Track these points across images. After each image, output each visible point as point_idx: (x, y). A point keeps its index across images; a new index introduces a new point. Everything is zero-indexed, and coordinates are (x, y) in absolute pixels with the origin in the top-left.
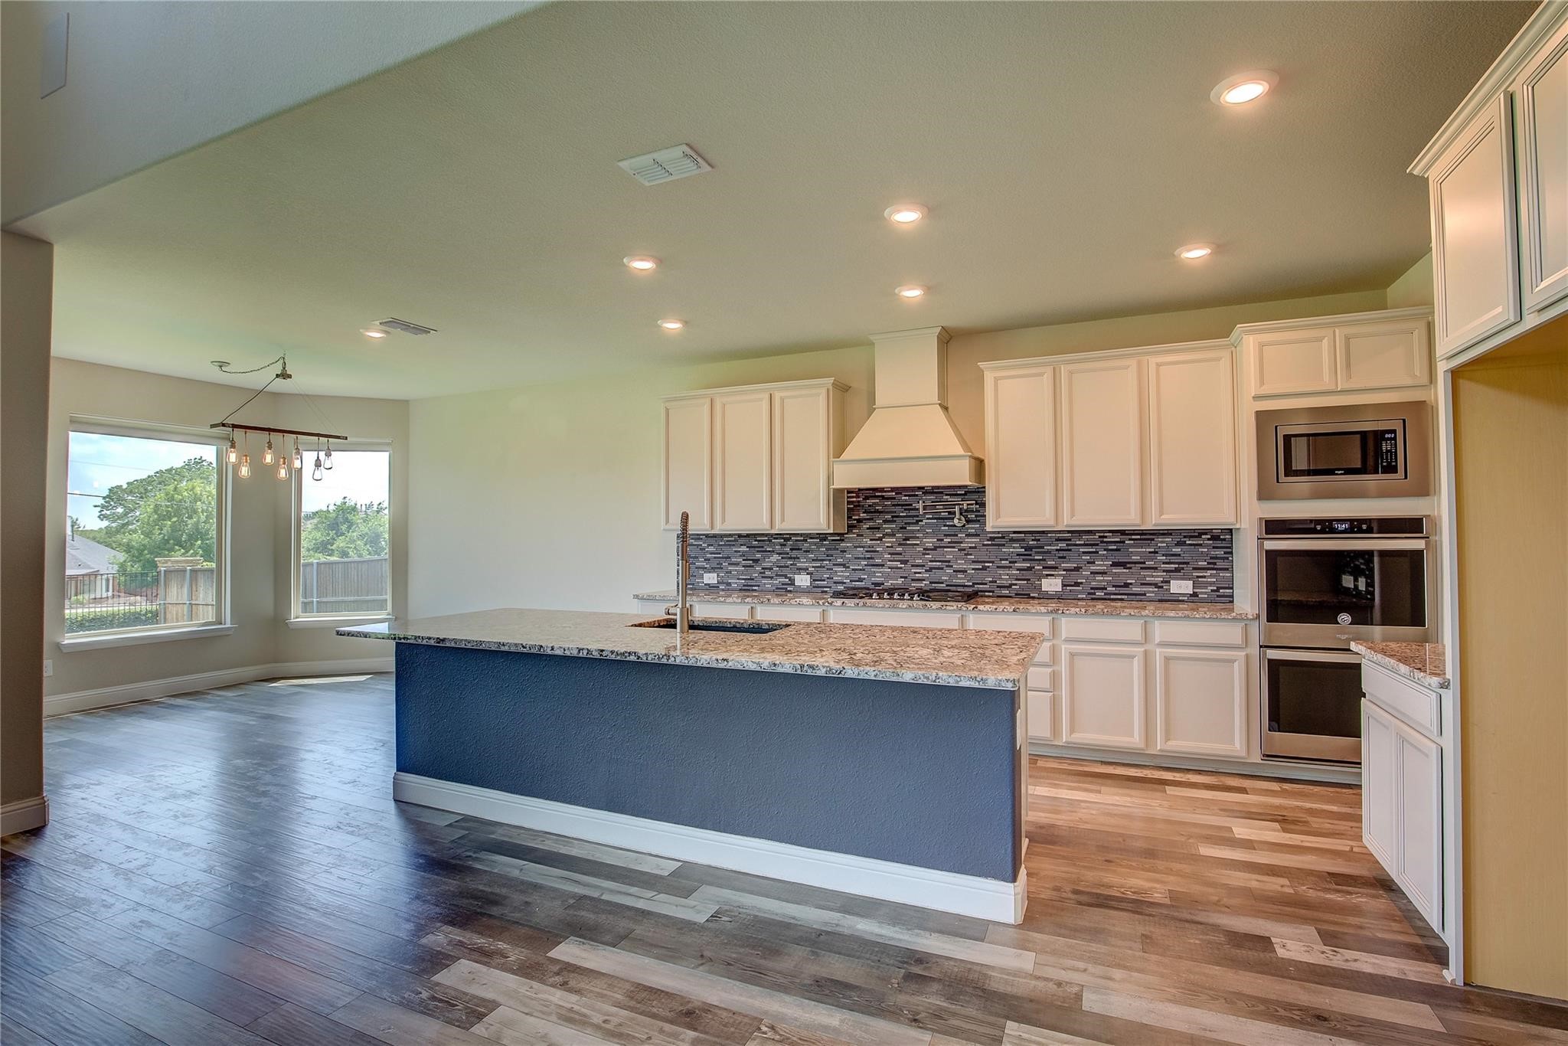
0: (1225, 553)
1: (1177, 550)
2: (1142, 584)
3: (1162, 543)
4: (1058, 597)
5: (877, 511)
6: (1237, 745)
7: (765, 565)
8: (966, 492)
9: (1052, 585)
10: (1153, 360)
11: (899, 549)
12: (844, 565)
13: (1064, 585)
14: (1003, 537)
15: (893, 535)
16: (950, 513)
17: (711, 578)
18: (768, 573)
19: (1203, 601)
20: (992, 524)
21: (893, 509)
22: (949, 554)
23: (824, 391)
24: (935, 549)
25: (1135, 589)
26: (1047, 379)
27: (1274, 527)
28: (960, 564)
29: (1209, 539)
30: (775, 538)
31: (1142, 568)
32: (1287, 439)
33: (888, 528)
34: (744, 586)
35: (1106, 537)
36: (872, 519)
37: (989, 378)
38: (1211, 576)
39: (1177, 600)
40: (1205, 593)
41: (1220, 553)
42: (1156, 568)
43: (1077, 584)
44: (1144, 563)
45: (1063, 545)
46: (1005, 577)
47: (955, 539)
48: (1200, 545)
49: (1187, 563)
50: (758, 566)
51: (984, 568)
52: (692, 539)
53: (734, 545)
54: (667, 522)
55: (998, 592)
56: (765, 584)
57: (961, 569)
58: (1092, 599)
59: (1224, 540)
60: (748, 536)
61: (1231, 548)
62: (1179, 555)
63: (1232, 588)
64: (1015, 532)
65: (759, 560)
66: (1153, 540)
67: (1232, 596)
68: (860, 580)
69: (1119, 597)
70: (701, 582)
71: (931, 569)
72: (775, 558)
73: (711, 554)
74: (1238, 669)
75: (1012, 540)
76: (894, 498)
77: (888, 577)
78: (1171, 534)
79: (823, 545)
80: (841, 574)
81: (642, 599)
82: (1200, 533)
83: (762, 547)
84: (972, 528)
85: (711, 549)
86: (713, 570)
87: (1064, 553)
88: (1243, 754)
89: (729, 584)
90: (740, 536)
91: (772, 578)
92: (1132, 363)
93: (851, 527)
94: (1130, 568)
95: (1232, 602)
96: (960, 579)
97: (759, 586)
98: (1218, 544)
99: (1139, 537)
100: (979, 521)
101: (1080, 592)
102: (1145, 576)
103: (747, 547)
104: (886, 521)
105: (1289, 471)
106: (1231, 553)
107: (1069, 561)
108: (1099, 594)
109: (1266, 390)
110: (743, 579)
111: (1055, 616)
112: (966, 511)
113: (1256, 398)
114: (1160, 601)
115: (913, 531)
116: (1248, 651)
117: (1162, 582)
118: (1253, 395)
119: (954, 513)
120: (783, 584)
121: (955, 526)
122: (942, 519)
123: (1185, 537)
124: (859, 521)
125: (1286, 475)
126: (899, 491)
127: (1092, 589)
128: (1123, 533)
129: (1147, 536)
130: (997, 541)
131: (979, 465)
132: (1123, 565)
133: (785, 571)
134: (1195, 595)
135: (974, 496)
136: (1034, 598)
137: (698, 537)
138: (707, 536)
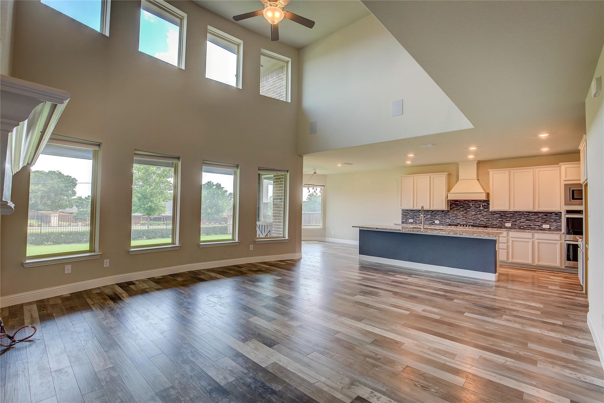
0: (559, 218)
2: (534, 225)
3: (540, 215)
4: (510, 228)
5: (458, 205)
6: (558, 264)
7: (426, 218)
8: (484, 201)
9: (508, 225)
10: (537, 170)
11: (465, 215)
12: (449, 218)
13: (512, 225)
14: (494, 212)
15: (463, 211)
16: (479, 206)
17: (411, 221)
18: (427, 220)
19: (552, 230)
20: (491, 209)
21: (463, 205)
22: (479, 216)
23: (445, 176)
24: (475, 215)
25: (532, 227)
26: (507, 174)
27: (568, 212)
28: (482, 219)
29: (554, 214)
30: (431, 211)
31: (534, 221)
32: (573, 191)
33: (462, 209)
35: (523, 213)
36: (457, 207)
37: (491, 173)
38: (555, 224)
39: (544, 230)
40: (553, 228)
41: (558, 218)
42: (539, 221)
43: (515, 225)
44: (535, 220)
45: (512, 215)
46: (495, 223)
47: (480, 212)
48: (552, 216)
49: (548, 220)
51: (489, 220)
53: (417, 213)
54: (401, 206)
55: (493, 226)
56: (426, 222)
57: (483, 220)
58: (520, 229)
59: (559, 215)
61: (561, 217)
62: (545, 218)
63: (561, 227)
64: (498, 211)
66: (538, 214)
67: (561, 229)
68: (454, 222)
69: (528, 228)
70: (408, 221)
71: (474, 220)
72: (429, 216)
74: (558, 246)
75: (497, 213)
76: (463, 202)
77: (462, 222)
78: (543, 213)
79: (443, 213)
80: (448, 221)
81: (396, 225)
82: (552, 213)
83: (426, 213)
84: (485, 210)
85: (411, 213)
86: (412, 218)
87: (512, 217)
88: (560, 266)
89: (416, 222)
90: (419, 210)
91: (428, 221)
92: (531, 170)
93: (451, 209)
94: (531, 221)
95: (561, 231)
96: (482, 223)
98: (557, 216)
99: (534, 213)
100: (487, 208)
101: (516, 227)
102: (535, 223)
103: (421, 213)
104: (461, 208)
105: (573, 198)
106: (561, 218)
107: (513, 219)
108: (522, 227)
109: (567, 179)
111: (508, 232)
112: (484, 206)
114: (539, 230)
115: (469, 210)
116: (561, 241)
117: (540, 225)
118: (564, 180)
119: (481, 206)
120: (431, 223)
121: (480, 209)
122: (477, 207)
123: (547, 214)
124: (454, 207)
126: (465, 200)
127: (520, 226)
128: (529, 212)
129: (536, 213)
130: (493, 213)
131: (488, 195)
132: (529, 220)
133: (432, 219)
134: (550, 228)
135: (487, 202)
136: (503, 228)
137: (407, 210)
138: (410, 210)
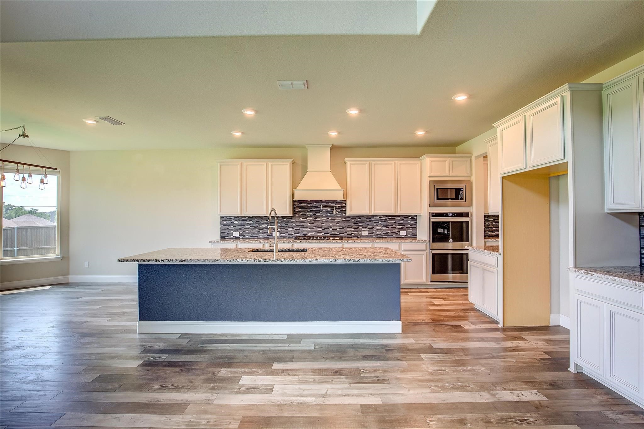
0: (415, 222)
1: (402, 222)
2: (392, 232)
3: (398, 219)
4: (366, 237)
5: (305, 208)
6: (424, 279)
7: (260, 228)
8: (341, 202)
9: (365, 233)
10: (399, 162)
11: (313, 222)
12: (292, 228)
13: (368, 233)
14: (349, 218)
15: (311, 217)
16: (331, 209)
17: (236, 234)
18: (261, 231)
19: (409, 237)
20: (349, 213)
21: (311, 207)
22: (331, 223)
24: (326, 222)
25: (390, 234)
26: (367, 166)
27: (435, 215)
28: (335, 227)
29: (410, 218)
30: (264, 218)
31: (392, 227)
32: (437, 189)
33: (309, 214)
34: (251, 236)
35: (381, 218)
36: (303, 211)
37: (348, 164)
38: (411, 230)
39: (401, 237)
40: (409, 235)
41: (413, 222)
42: (396, 227)
43: (373, 233)
44: (392, 226)
45: (368, 220)
46: (350, 232)
47: (333, 218)
48: (408, 220)
49: (405, 226)
50: (257, 229)
51: (343, 228)
52: (228, 218)
53: (246, 221)
54: (221, 211)
55: (347, 236)
56: (260, 236)
57: (335, 228)
58: (377, 238)
59: (415, 218)
60: (253, 217)
61: (416, 221)
62: (402, 223)
63: (417, 233)
64: (353, 216)
65: (257, 226)
66: (395, 218)
67: (417, 236)
68: (299, 233)
69: (385, 237)
70: (232, 236)
71: (324, 229)
72: (264, 225)
73: (236, 224)
74: (424, 256)
75: (352, 219)
76: (311, 204)
77: (309, 232)
78: (400, 217)
79: (284, 221)
80: (291, 231)
82: (408, 217)
83: (259, 221)
84: (339, 214)
85: (236, 222)
86: (237, 230)
87: (369, 223)
88: (426, 282)
89: (244, 236)
90: (249, 217)
91: (263, 233)
92: (393, 162)
93: (295, 214)
94: (388, 227)
95: (417, 237)
96: (335, 232)
97: (257, 236)
98: (413, 220)
99: (391, 218)
100: (341, 212)
101: (373, 235)
102: (393, 230)
103: (252, 221)
104: (308, 212)
106: (416, 222)
107: (370, 226)
108: (379, 236)
109: (432, 175)
110: (250, 234)
112: (337, 209)
113: (430, 177)
114: (397, 237)
115: (318, 216)
116: (427, 251)
117: (398, 232)
119: (333, 209)
120: (267, 236)
121: (333, 214)
122: (328, 211)
123: (404, 218)
124: (298, 212)
125: (437, 200)
126: (313, 201)
127: (377, 234)
128: (386, 216)
129: (393, 217)
130: (347, 219)
131: (345, 193)
132: (386, 226)
134: (407, 235)
136: (359, 238)
137: (230, 218)
138: (234, 217)
